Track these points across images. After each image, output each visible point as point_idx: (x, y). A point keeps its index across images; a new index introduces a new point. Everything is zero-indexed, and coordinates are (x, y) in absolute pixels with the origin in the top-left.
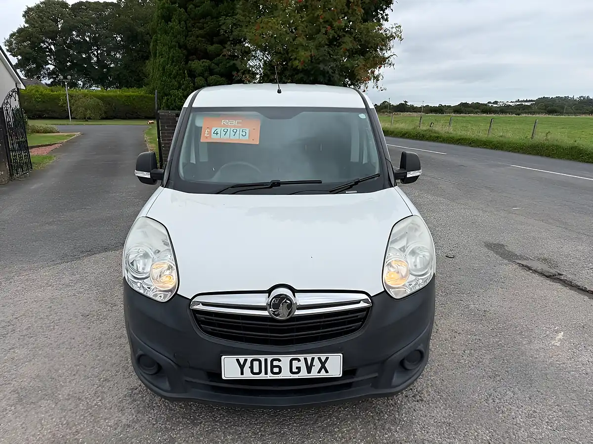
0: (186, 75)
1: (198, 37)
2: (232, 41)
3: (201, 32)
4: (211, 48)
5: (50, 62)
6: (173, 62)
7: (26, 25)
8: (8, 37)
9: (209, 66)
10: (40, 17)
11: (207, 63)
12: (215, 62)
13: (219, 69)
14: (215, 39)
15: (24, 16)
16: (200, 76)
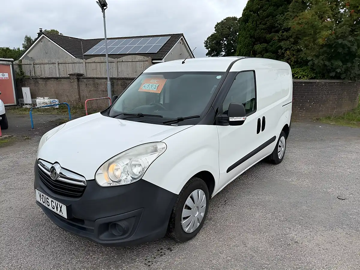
0: (251, 54)
1: (262, 29)
2: (283, 30)
3: (264, 26)
4: (268, 36)
5: (223, 50)
6: (245, 46)
7: (215, 32)
8: (206, 39)
9: (266, 48)
10: (222, 27)
11: (265, 45)
12: (270, 45)
13: (272, 49)
14: (273, 30)
15: (215, 27)
16: (259, 54)
